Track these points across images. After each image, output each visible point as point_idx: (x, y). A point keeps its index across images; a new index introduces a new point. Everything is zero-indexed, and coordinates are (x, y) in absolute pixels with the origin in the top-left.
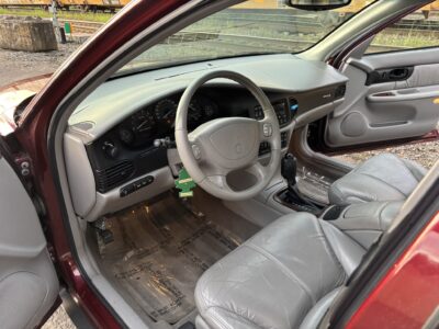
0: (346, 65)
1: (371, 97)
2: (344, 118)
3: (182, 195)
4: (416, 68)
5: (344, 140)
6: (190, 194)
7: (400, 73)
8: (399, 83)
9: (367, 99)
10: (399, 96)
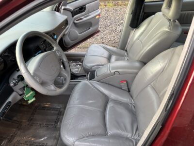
0: (62, 10)
1: (76, 22)
2: (69, 34)
3: (30, 102)
4: (87, 6)
5: (72, 43)
6: (34, 99)
7: (82, 9)
8: (83, 13)
9: (74, 23)
10: (85, 19)
